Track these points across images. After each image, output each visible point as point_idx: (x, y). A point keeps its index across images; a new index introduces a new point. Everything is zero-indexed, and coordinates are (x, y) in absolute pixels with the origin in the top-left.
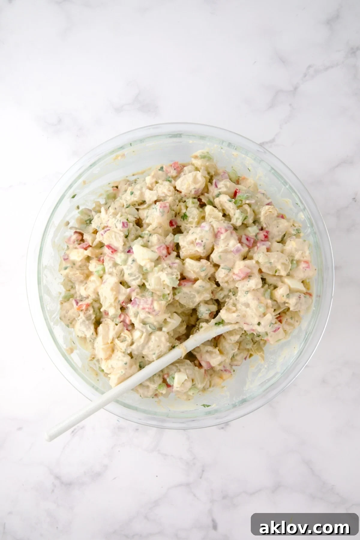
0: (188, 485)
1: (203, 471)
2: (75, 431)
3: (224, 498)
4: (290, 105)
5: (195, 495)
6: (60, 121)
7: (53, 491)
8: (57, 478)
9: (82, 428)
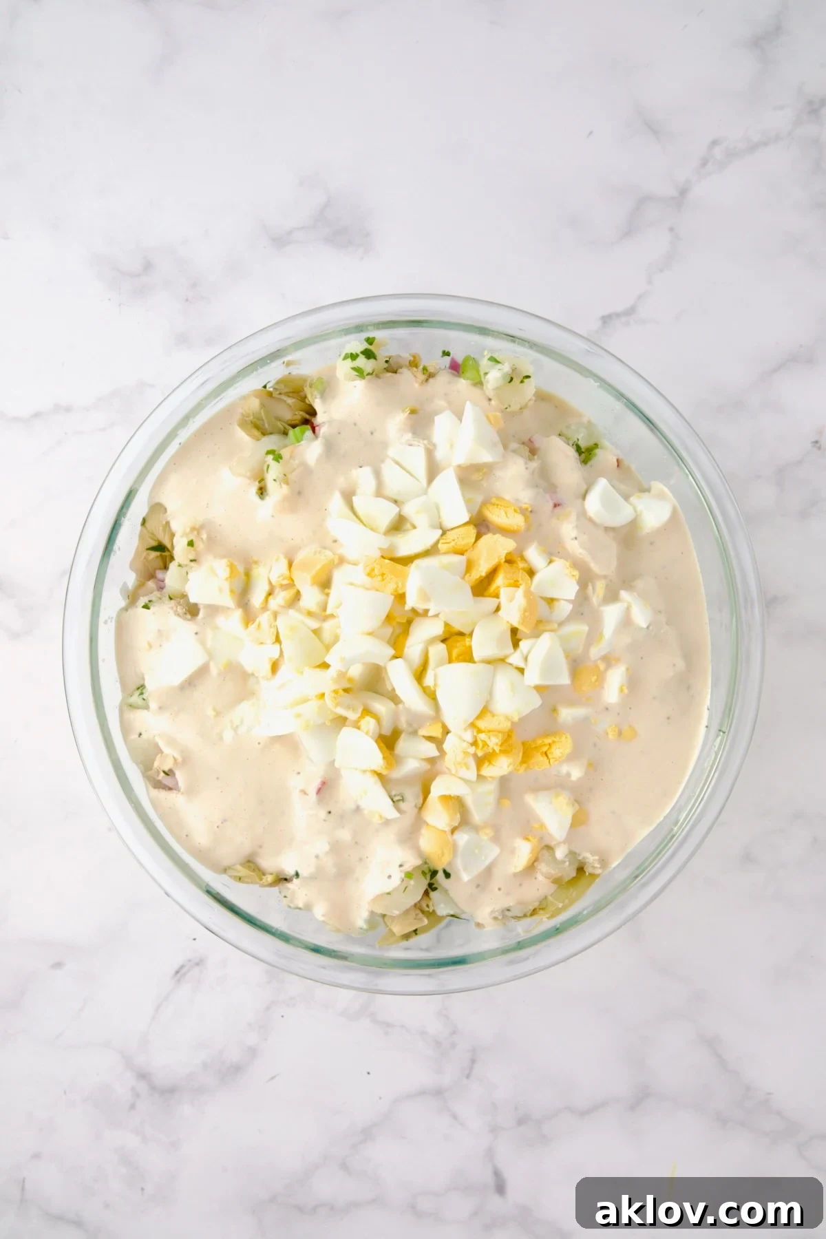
0: (438, 1093)
1: (473, 1061)
2: (183, 971)
3: (522, 1121)
4: (671, 229)
5: (455, 1117)
6: (148, 266)
7: (133, 1107)
8: (143, 1076)
9: (198, 964)
